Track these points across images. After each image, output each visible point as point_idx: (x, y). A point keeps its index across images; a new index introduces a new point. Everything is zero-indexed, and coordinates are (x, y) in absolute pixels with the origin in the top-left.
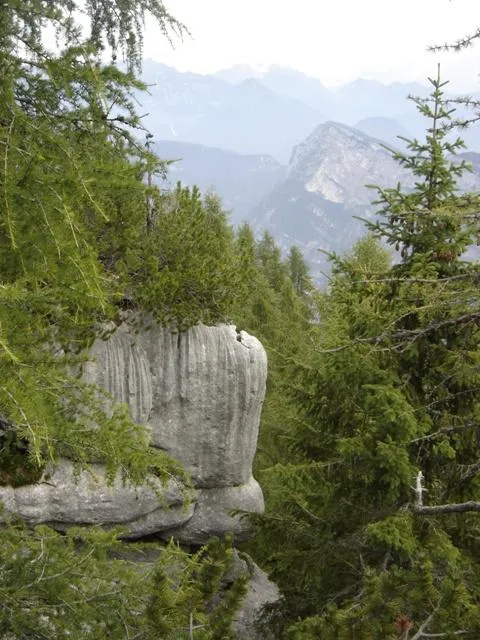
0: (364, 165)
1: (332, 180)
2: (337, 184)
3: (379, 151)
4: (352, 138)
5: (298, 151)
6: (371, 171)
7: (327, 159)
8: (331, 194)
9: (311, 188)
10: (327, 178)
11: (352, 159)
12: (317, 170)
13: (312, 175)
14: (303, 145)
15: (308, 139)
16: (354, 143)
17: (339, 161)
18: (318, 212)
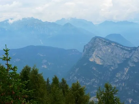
0: (109, 51)
1: (98, 57)
2: (100, 58)
3: (114, 46)
4: (105, 42)
5: (86, 47)
6: (112, 53)
7: (96, 50)
8: (98, 62)
9: (91, 60)
10: (97, 56)
11: (105, 49)
12: (93, 54)
13: (91, 56)
14: (87, 45)
15: (89, 43)
16: (105, 43)
17: (101, 50)
18: (94, 68)
